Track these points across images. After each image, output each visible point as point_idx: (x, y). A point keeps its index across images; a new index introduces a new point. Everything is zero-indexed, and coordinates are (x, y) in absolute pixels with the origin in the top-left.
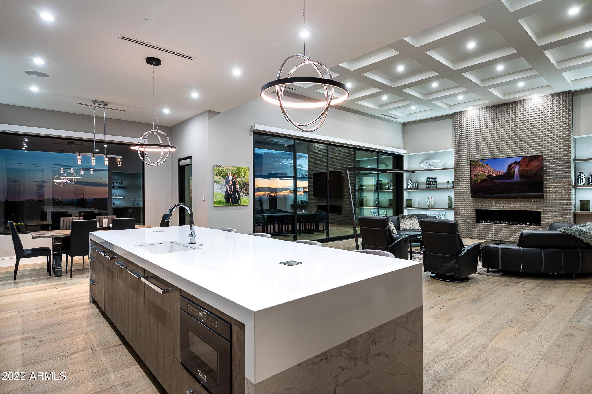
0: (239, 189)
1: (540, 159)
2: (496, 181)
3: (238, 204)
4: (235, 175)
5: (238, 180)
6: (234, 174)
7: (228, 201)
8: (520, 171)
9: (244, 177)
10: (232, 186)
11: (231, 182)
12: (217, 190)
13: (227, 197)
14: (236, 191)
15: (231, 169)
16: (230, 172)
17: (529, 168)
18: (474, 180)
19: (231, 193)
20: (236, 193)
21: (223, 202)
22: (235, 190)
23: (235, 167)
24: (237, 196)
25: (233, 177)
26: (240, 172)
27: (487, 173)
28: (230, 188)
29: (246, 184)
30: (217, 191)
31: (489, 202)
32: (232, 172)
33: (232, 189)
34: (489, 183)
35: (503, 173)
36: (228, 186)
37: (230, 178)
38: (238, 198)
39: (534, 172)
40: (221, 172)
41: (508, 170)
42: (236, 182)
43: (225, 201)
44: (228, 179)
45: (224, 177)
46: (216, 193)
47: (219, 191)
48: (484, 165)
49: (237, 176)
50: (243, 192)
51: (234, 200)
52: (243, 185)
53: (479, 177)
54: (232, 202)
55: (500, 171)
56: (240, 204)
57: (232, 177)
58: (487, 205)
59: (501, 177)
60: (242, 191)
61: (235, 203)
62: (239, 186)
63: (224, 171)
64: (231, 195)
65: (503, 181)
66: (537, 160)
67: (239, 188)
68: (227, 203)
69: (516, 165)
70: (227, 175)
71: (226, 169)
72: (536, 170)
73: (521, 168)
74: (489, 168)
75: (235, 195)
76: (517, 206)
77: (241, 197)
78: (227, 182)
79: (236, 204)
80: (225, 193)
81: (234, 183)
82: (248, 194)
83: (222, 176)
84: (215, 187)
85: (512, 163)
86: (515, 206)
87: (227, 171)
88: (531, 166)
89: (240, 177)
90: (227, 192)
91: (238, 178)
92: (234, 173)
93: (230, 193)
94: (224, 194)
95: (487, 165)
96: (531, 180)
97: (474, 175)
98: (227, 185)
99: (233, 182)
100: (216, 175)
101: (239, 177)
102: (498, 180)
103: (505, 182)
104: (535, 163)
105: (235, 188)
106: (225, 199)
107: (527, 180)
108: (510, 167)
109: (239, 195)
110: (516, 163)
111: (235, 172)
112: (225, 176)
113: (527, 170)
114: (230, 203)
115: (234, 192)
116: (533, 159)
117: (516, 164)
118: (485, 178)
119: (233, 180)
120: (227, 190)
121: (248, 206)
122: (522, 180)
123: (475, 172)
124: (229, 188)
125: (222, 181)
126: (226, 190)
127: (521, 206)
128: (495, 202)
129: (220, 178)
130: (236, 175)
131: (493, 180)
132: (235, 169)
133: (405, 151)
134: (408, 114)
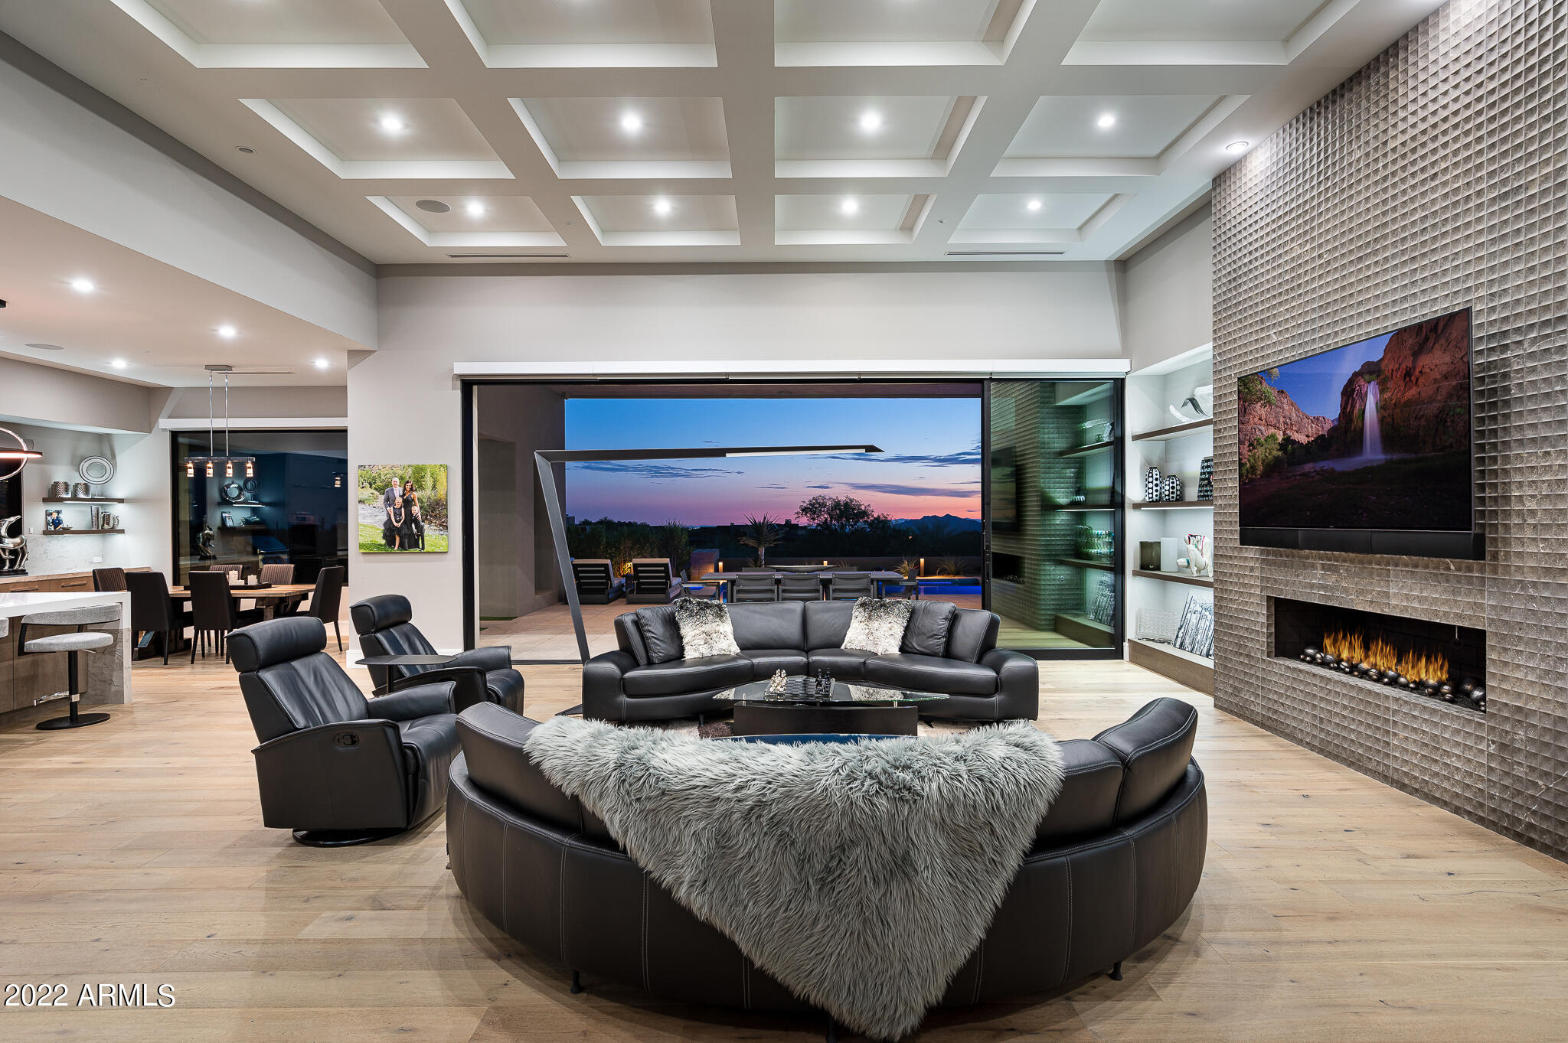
0: (420, 517)
1: (1454, 335)
2: (1308, 467)
3: (418, 550)
4: (409, 484)
5: (416, 495)
6: (408, 482)
7: (390, 542)
8: (1382, 407)
9: (434, 487)
10: (401, 508)
11: (399, 501)
12: (364, 518)
13: (390, 533)
14: (411, 519)
15: (400, 472)
16: (397, 479)
17: (1412, 392)
18: (1248, 465)
19: (400, 524)
20: (413, 526)
21: (380, 545)
22: (409, 518)
23: (409, 466)
24: (415, 531)
25: (405, 489)
26: (423, 477)
27: (1281, 432)
28: (397, 514)
29: (437, 504)
30: (365, 521)
31: (1305, 568)
32: (401, 478)
33: (401, 515)
34: (1288, 478)
35: (1328, 426)
36: (391, 510)
37: (398, 491)
38: (418, 536)
39: (1433, 409)
40: (374, 479)
41: (1343, 408)
42: (413, 500)
43: (383, 542)
44: (390, 494)
45: (381, 490)
46: (361, 525)
47: (369, 520)
48: (1273, 393)
49: (415, 487)
50: (430, 523)
51: (406, 541)
52: (429, 506)
53: (1260, 452)
54: (402, 546)
55: (1318, 419)
56: (423, 548)
57: (401, 489)
58: (1301, 578)
59: (1323, 445)
60: (427, 519)
61: (410, 547)
62: (421, 508)
63: (383, 477)
64: (399, 530)
65: (1326, 465)
66: (1442, 341)
67: (419, 514)
68: (390, 546)
69: (1369, 382)
70: (388, 485)
71: (386, 472)
72: (1439, 398)
73: (1387, 395)
74: (1286, 407)
75: (408, 529)
76: (1395, 594)
77: (425, 534)
78: (389, 501)
79: (412, 550)
80: (385, 524)
81: (408, 503)
82: (445, 527)
83: (376, 489)
84: (361, 512)
85: (1356, 375)
86: (1387, 595)
87: (388, 476)
88: (1421, 380)
89: (421, 487)
90: (388, 524)
91: (416, 490)
92: (407, 479)
93: (396, 524)
94: (383, 528)
95: (1282, 392)
96: (1420, 455)
97: (1247, 444)
98: (388, 508)
99: (404, 501)
100: (363, 487)
101: (419, 487)
102: (1314, 460)
103: (1333, 471)
104: (1436, 361)
105: (409, 513)
106: (385, 537)
107: (1406, 456)
108: (1350, 393)
109: (420, 530)
110: (1370, 370)
111: (410, 477)
112: (384, 489)
113: (1408, 404)
114: (396, 548)
115: (408, 523)
116: (1427, 339)
117: (1367, 377)
118: (1275, 453)
119: (404, 495)
120: (390, 517)
121: (448, 555)
122: (1389, 457)
123: (1249, 428)
124: (395, 514)
125: (376, 498)
126: (385, 518)
127: (1407, 597)
128: (1323, 568)
129: (372, 494)
130: (412, 485)
131: (1301, 463)
132: (410, 471)
133: (1127, 361)
134: (1080, 228)
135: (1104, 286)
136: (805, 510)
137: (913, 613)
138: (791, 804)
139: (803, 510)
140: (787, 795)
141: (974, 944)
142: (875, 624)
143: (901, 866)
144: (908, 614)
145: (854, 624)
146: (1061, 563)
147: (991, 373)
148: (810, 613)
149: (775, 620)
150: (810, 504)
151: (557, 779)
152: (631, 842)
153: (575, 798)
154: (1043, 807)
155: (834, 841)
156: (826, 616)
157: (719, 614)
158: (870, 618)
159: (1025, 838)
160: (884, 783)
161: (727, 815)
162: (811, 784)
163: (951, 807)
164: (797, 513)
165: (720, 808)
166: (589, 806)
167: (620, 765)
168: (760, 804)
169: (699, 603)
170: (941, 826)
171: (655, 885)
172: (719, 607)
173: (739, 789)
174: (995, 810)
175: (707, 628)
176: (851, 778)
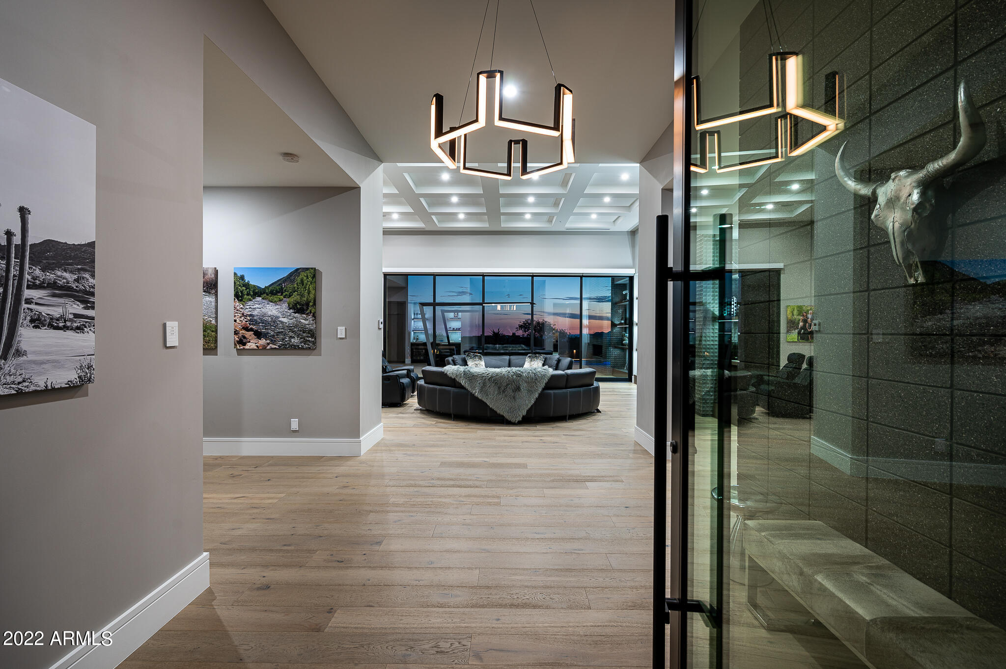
133: (634, 270)
134: (614, 221)
135: (626, 240)
136: (521, 327)
137: (546, 359)
138: (498, 377)
139: (520, 327)
140: (497, 375)
141: (532, 404)
142: (533, 363)
143: (518, 389)
144: (544, 360)
145: (526, 363)
146: (616, 347)
147: (583, 274)
148: (511, 360)
149: (499, 362)
150: (524, 324)
151: (451, 375)
152: (466, 386)
153: (454, 379)
154: (547, 380)
155: (506, 384)
156: (517, 361)
157: (480, 359)
158: (531, 361)
159: (543, 385)
160: (515, 374)
161: (485, 379)
162: (501, 374)
163: (528, 378)
164: (517, 328)
165: (484, 378)
166: (457, 380)
167: (464, 371)
168: (492, 377)
169: (473, 355)
170: (526, 382)
171: (471, 393)
172: (481, 357)
173: (487, 374)
174: (536, 379)
175: (476, 362)
176: (509, 372)
